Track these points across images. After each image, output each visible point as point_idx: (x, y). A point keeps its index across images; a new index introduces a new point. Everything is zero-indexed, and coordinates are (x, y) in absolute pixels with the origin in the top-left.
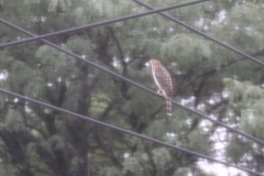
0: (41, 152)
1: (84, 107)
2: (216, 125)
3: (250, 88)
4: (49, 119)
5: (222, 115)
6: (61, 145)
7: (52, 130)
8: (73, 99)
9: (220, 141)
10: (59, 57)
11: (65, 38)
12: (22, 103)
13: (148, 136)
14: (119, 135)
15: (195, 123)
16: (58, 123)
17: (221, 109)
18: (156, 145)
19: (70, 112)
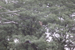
0: (27, 32)
1: (32, 27)
2: (47, 28)
3: (51, 24)
4: (28, 28)
5: (48, 27)
6: (29, 31)
7: (28, 29)
8: (30, 26)
9: (48, 30)
10: (28, 21)
11: (29, 18)
12: (24, 26)
13: (39, 30)
14: (36, 30)
15: (45, 28)
16: (29, 28)
17: (48, 26)
18: (40, 31)
19: (30, 27)
